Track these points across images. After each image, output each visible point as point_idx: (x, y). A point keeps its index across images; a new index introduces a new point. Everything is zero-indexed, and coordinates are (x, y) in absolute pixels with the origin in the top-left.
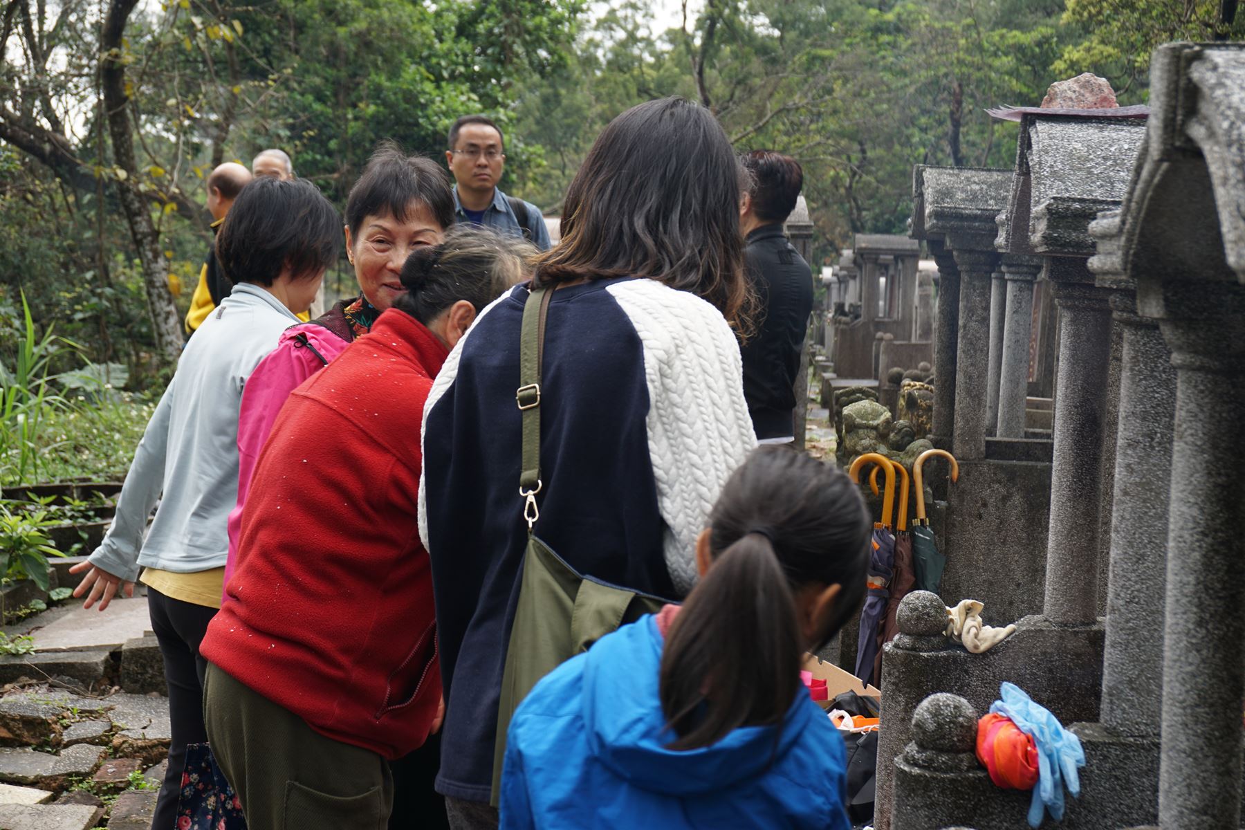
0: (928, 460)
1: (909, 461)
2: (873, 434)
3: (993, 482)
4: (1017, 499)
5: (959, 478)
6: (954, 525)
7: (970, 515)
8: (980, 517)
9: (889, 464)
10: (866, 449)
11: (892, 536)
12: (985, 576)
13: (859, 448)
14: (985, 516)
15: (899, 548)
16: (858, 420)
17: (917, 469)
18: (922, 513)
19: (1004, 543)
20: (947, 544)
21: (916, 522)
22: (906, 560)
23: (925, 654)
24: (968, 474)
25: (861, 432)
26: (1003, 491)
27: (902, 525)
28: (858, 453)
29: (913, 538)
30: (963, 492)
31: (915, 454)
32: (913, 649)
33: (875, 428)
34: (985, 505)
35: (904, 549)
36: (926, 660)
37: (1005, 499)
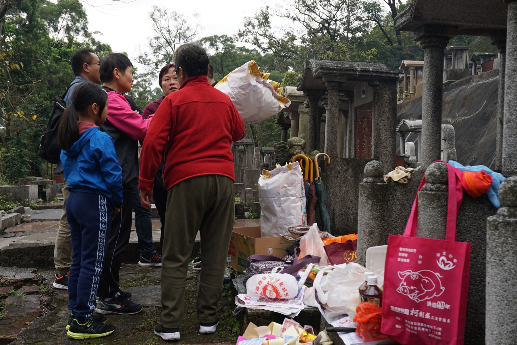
0: (319, 157)
1: (313, 157)
2: (300, 148)
3: (342, 164)
4: (350, 170)
5: (330, 163)
6: (329, 180)
7: (334, 177)
8: (338, 177)
9: (307, 158)
10: (297, 153)
11: (309, 183)
12: (340, 198)
13: (295, 153)
14: (339, 177)
15: (311, 188)
16: (294, 143)
17: (316, 160)
18: (318, 176)
19: (346, 186)
20: (326, 187)
21: (317, 179)
22: (314, 192)
23: (379, 184)
24: (333, 162)
25: (295, 147)
26: (346, 168)
27: (312, 180)
28: (295, 155)
29: (316, 185)
30: (332, 168)
31: (315, 155)
32: (374, 182)
33: (300, 146)
34: (339, 173)
35: (313, 188)
36: (380, 186)
37: (346, 170)
